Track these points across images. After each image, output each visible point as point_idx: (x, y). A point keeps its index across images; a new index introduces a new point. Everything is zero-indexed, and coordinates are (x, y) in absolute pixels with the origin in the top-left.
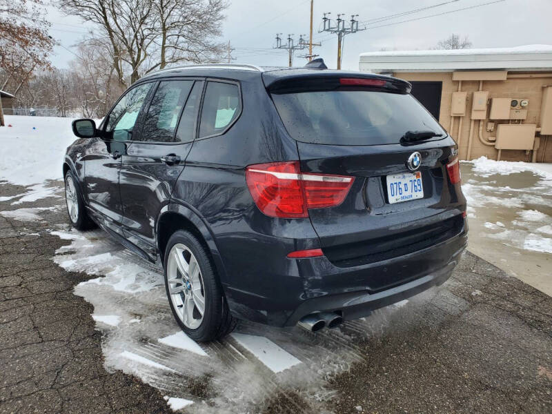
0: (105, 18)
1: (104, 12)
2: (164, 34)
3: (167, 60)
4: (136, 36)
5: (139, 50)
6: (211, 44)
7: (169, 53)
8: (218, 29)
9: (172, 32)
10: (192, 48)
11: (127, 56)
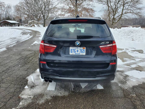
0: (108, 4)
1: (108, 2)
2: (124, 6)
3: (123, 13)
4: (115, 7)
5: (116, 11)
6: (138, 7)
7: (124, 11)
8: (141, 2)
9: (126, 5)
10: (132, 9)
11: (112, 13)
